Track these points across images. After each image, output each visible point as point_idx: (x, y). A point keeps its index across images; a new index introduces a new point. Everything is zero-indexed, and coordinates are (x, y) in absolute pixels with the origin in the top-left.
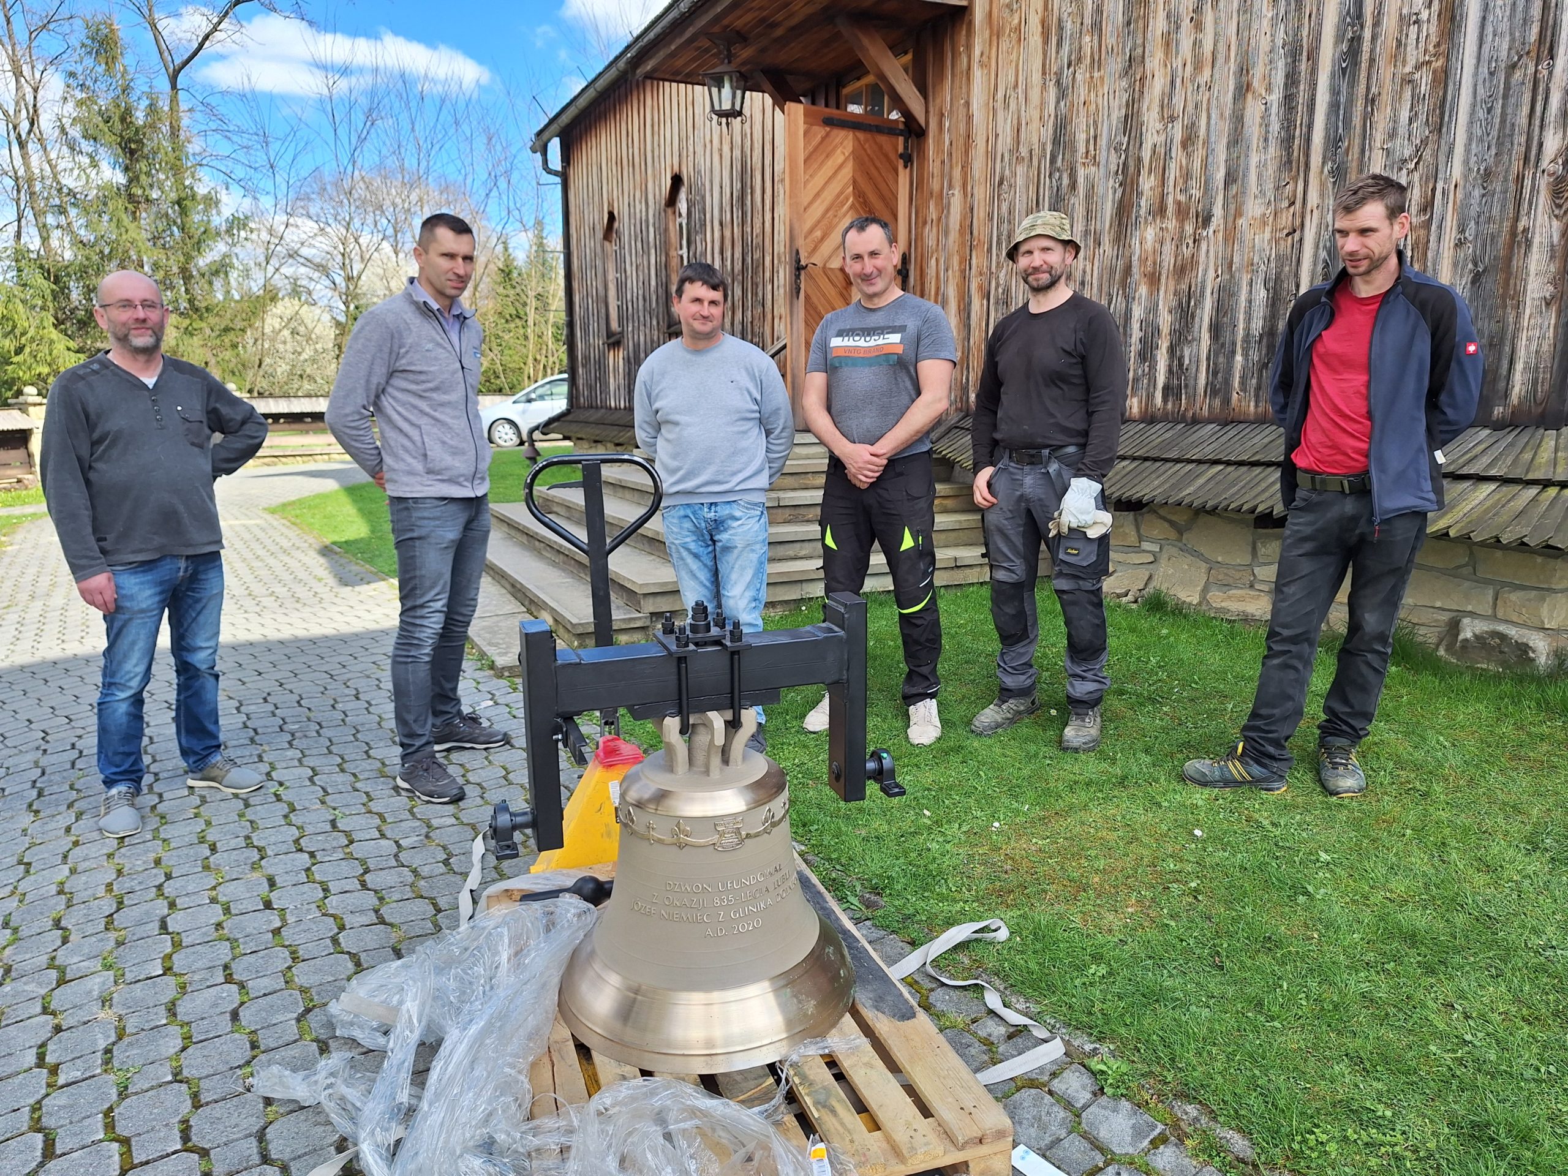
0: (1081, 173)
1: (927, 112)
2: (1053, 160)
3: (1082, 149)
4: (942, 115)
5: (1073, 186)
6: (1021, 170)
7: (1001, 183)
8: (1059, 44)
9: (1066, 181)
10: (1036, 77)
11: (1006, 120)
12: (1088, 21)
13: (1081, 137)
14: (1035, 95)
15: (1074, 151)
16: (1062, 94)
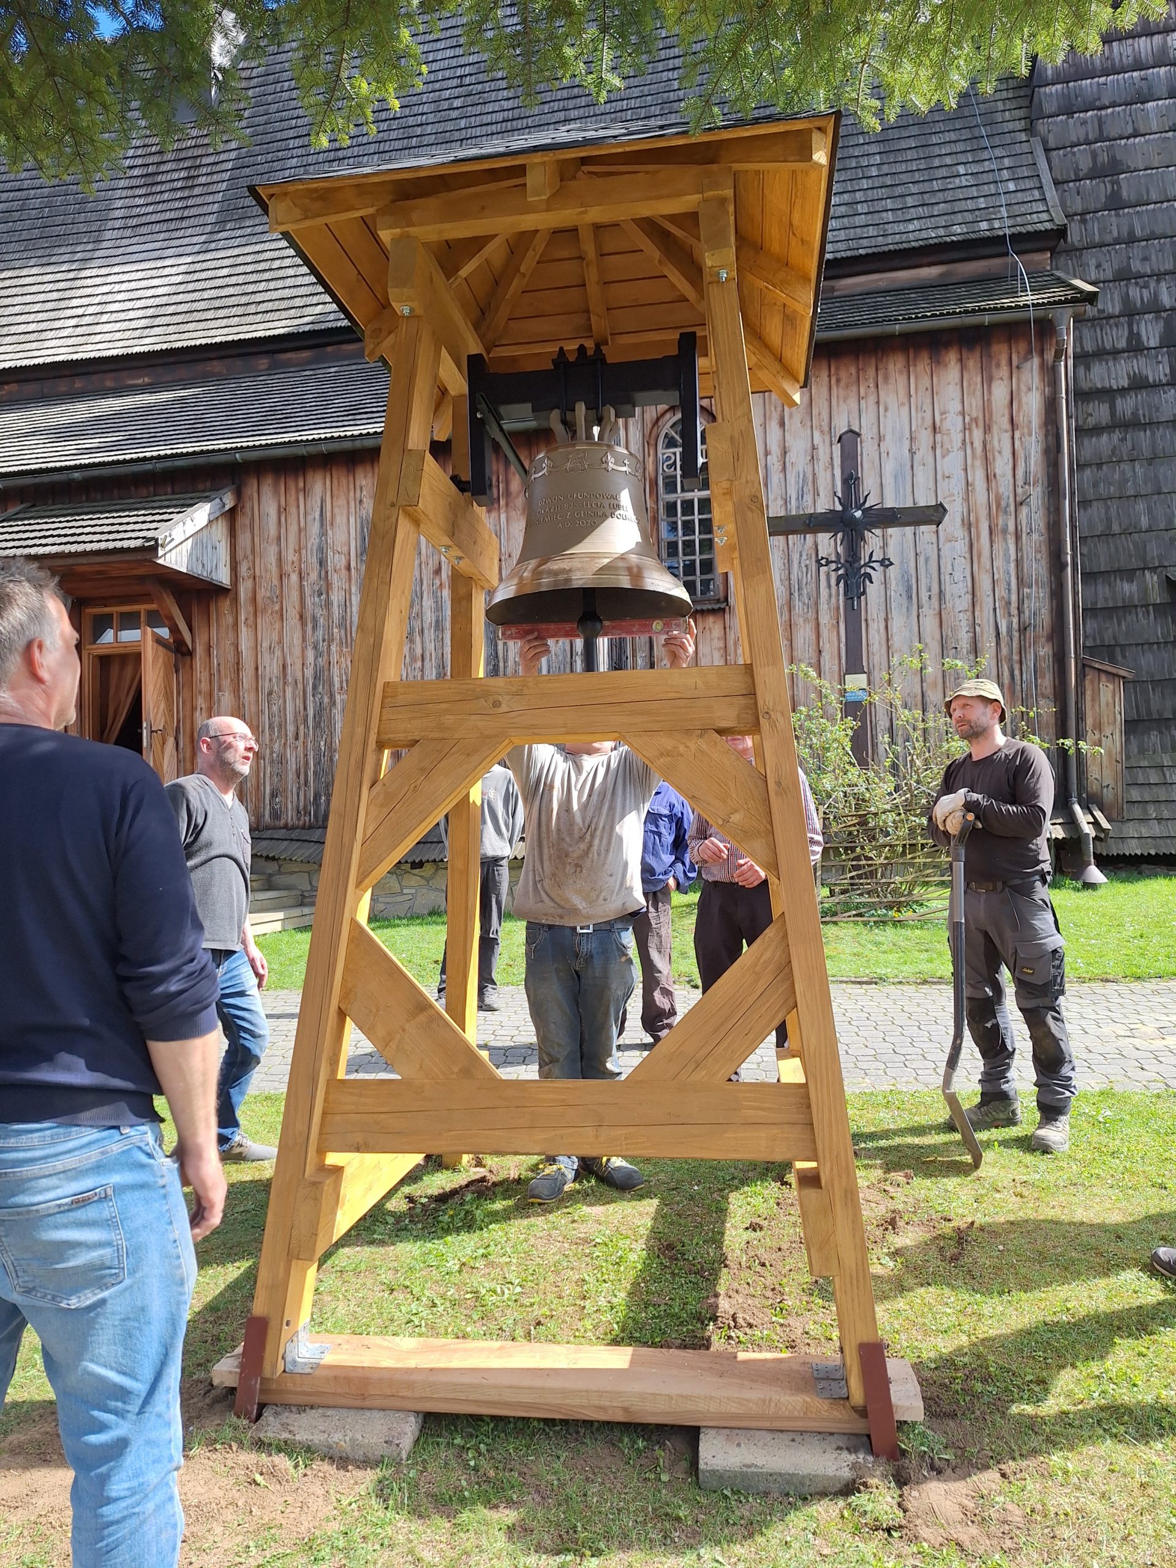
0: (338, 697)
1: (193, 641)
2: (315, 687)
3: (337, 685)
4: (210, 647)
5: (333, 703)
6: (289, 691)
7: (270, 693)
8: (314, 628)
9: (326, 700)
10: (297, 641)
11: (272, 660)
12: (336, 621)
13: (336, 679)
14: (297, 651)
15: (331, 684)
16: (318, 654)
